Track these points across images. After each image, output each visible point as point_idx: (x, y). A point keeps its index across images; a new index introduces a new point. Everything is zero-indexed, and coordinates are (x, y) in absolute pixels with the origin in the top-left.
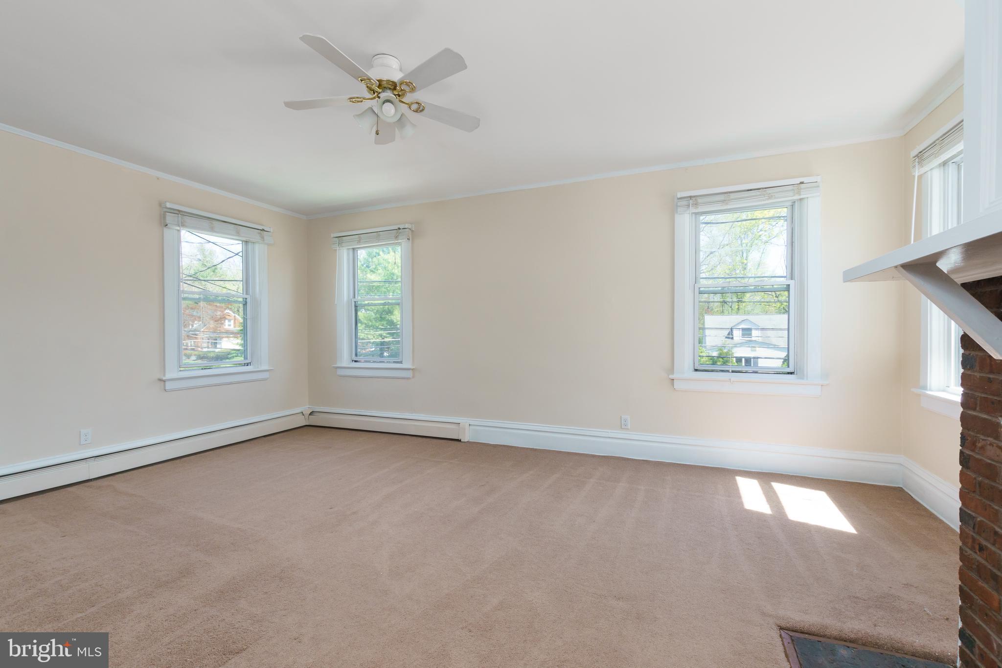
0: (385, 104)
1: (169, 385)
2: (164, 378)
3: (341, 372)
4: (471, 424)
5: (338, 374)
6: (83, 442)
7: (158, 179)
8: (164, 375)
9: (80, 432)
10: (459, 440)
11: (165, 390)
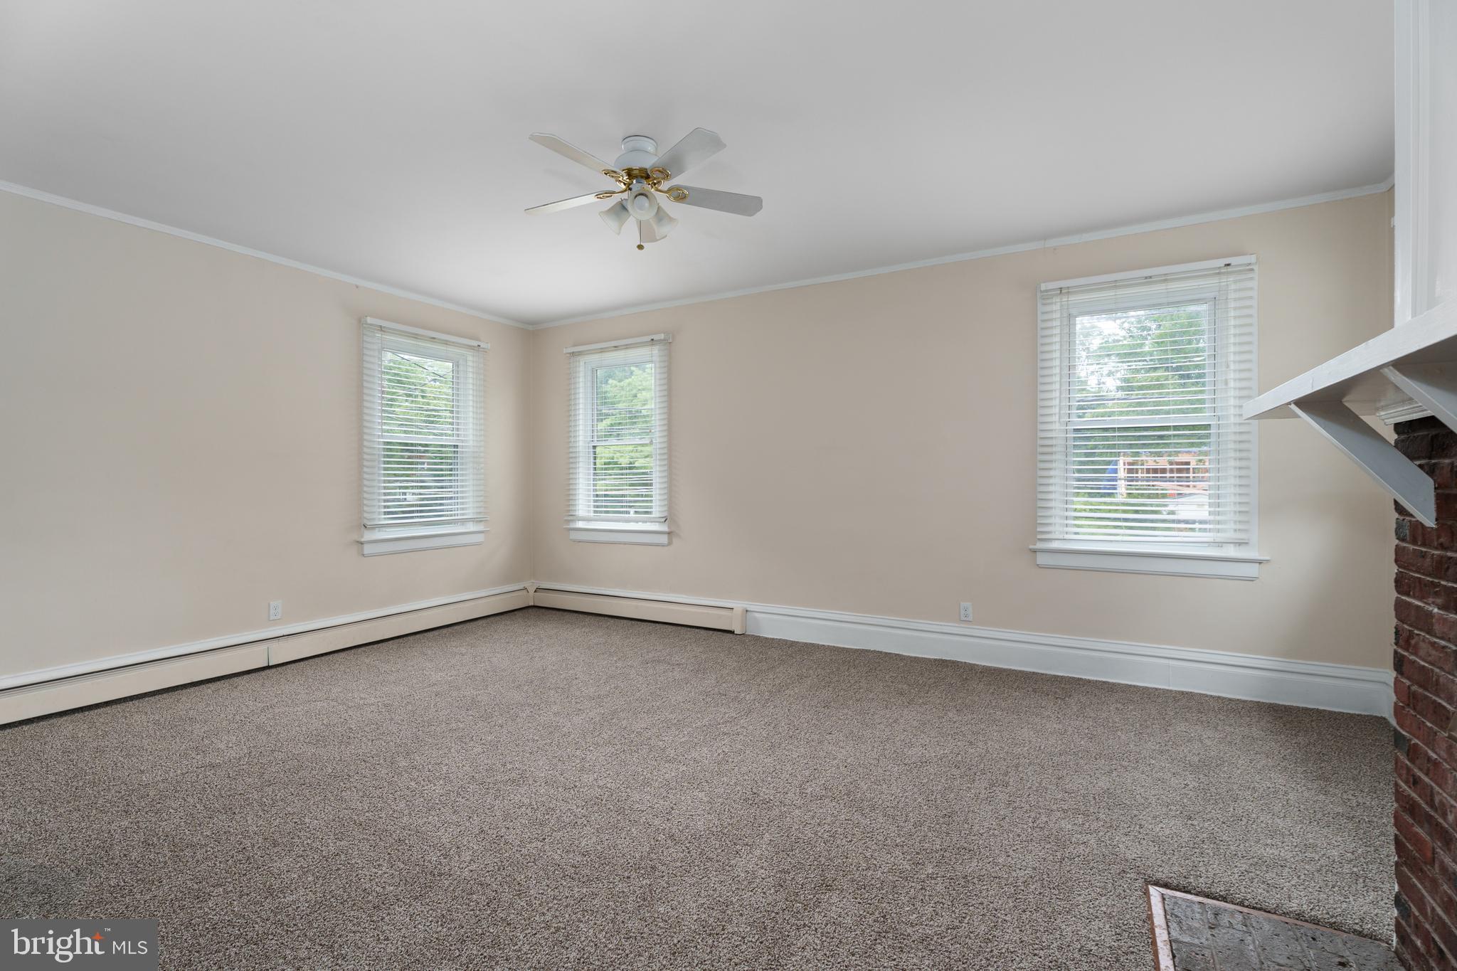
0: (638, 197)
1: (368, 549)
2: (363, 540)
3: (573, 536)
4: (749, 609)
5: (571, 538)
6: (272, 618)
7: (357, 287)
8: (362, 537)
9: (269, 604)
10: (732, 632)
11: (363, 555)
